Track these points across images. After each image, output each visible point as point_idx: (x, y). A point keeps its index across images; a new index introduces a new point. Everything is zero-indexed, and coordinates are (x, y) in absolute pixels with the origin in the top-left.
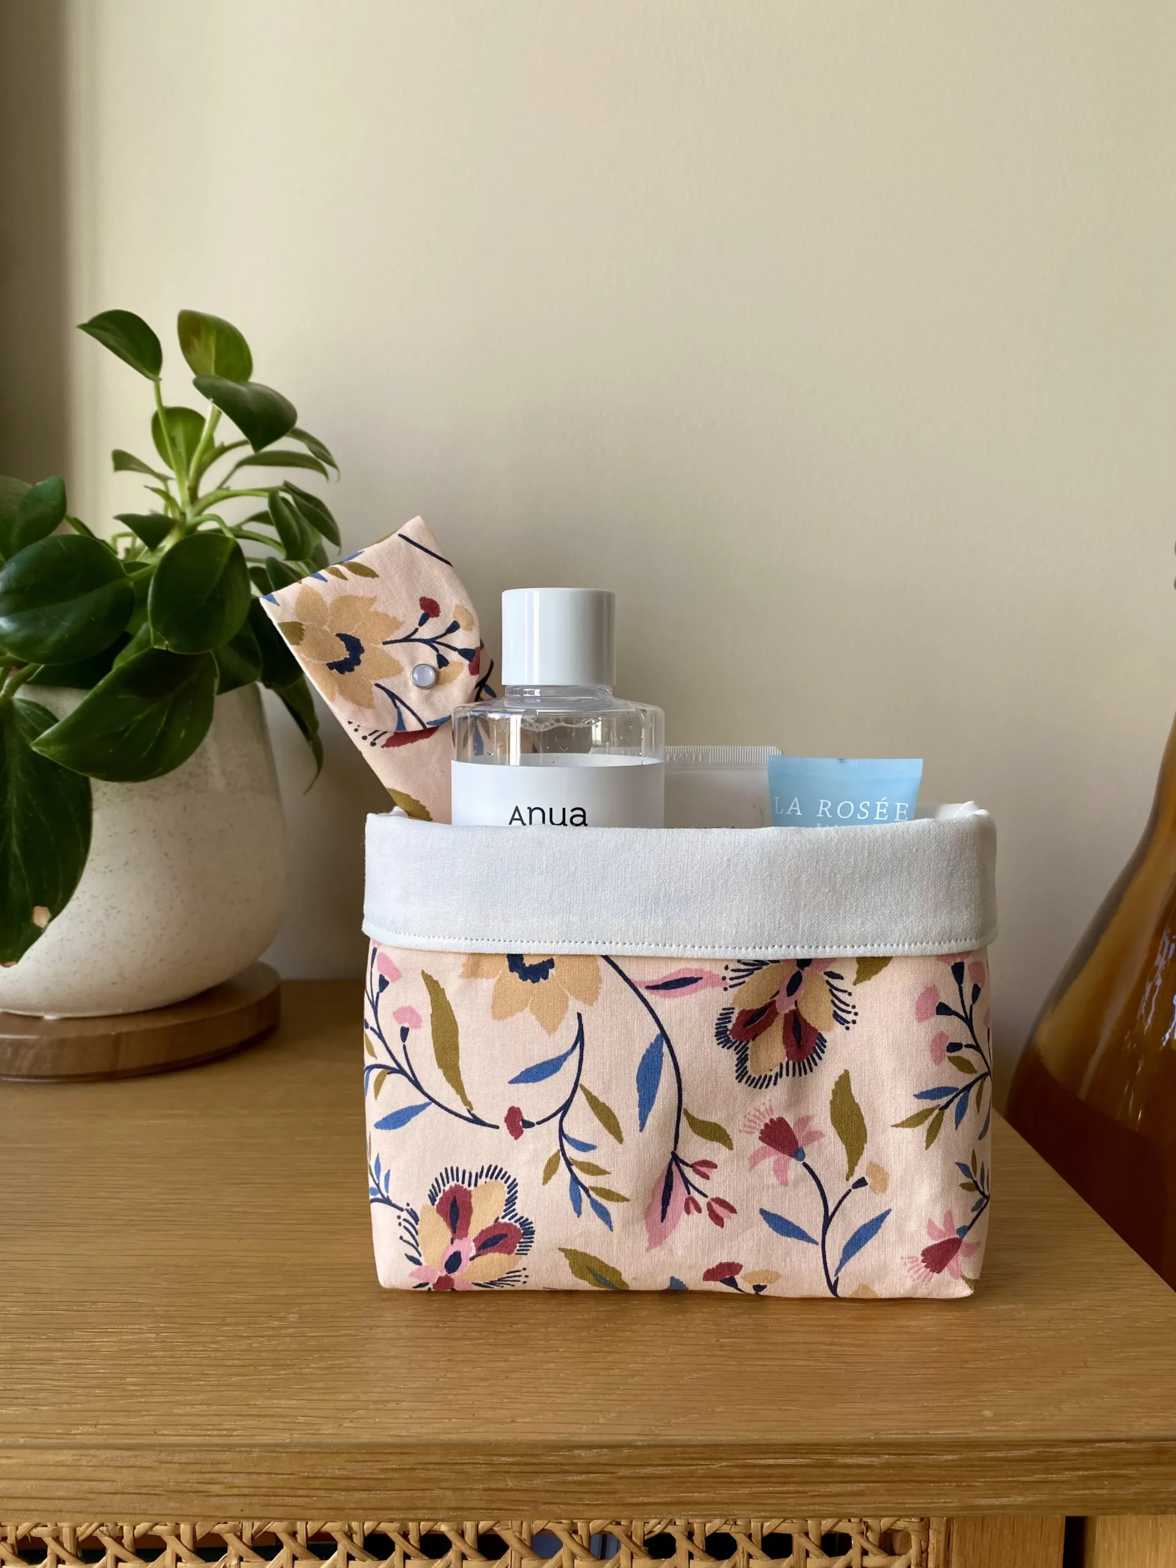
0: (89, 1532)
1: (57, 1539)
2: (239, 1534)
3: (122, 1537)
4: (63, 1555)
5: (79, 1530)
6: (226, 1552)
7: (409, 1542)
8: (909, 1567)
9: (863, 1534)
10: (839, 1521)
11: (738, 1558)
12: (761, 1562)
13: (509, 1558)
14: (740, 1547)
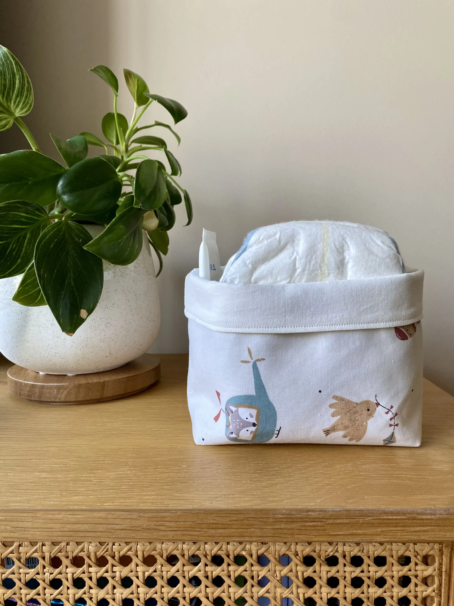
0: (102, 554)
1: (89, 557)
2: (161, 555)
3: (115, 556)
4: (91, 563)
5: (98, 554)
6: (156, 563)
7: (230, 559)
8: (435, 570)
9: (416, 556)
10: (406, 551)
11: (364, 566)
12: (373, 568)
13: (271, 566)
14: (365, 562)
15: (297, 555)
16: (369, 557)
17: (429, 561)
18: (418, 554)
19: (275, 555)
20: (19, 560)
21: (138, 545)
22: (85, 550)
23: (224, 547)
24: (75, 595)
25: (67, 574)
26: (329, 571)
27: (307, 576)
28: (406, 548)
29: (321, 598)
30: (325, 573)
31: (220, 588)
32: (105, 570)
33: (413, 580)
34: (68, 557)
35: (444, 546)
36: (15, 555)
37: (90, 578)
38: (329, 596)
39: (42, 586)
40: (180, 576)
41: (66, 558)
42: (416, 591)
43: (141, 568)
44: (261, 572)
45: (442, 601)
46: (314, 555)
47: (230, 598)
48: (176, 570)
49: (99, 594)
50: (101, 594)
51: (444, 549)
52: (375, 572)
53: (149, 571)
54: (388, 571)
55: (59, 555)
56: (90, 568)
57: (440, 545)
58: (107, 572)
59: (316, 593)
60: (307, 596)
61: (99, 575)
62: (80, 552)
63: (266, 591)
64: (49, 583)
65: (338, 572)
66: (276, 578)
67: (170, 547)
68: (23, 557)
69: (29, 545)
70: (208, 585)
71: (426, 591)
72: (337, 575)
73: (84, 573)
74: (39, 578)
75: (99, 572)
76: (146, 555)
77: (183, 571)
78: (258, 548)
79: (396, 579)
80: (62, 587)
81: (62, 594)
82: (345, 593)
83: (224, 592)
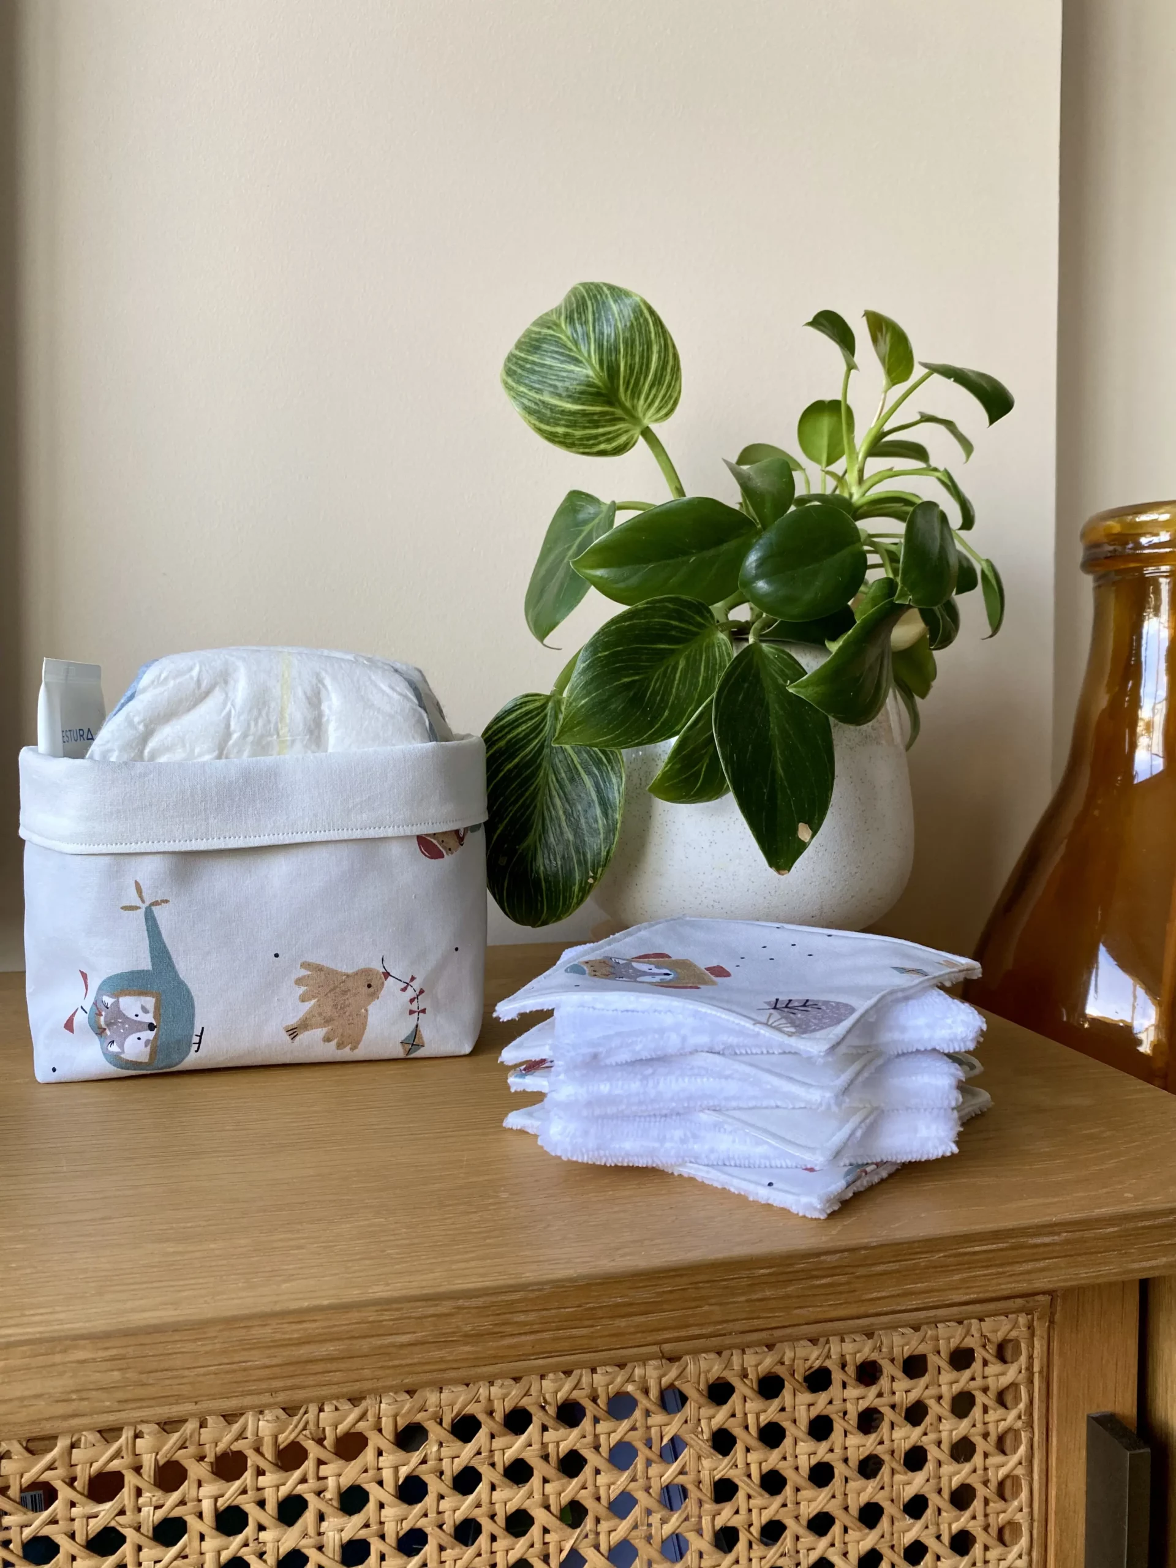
0: (292, 1437)
1: (258, 1450)
2: (438, 1420)
3: (325, 1438)
4: (263, 1464)
5: (281, 1438)
6: (427, 1439)
7: (598, 1406)
8: (1020, 1372)
9: (984, 1346)
10: (965, 1337)
11: (884, 1382)
12: (902, 1383)
13: (690, 1409)
14: (885, 1371)
15: (746, 1376)
16: (892, 1360)
17: (1008, 1355)
18: (988, 1340)
19: (699, 1384)
20: (71, 1482)
21: (381, 1402)
22: (249, 1433)
23: (585, 1380)
24: (219, 1553)
25: (200, 1501)
26: (813, 1405)
27: (766, 1422)
28: (964, 1331)
29: (797, 1469)
30: (803, 1408)
31: (576, 1480)
32: (301, 1477)
33: (980, 1399)
34: (201, 1458)
35: (1035, 1318)
36: (61, 1472)
37: (261, 1504)
38: (814, 1461)
39: (134, 1544)
40: (483, 1463)
41: (198, 1461)
42: (985, 1424)
43: (391, 1457)
44: (669, 1427)
45: (1036, 1438)
46: (781, 1371)
47: (598, 1499)
48: (474, 1451)
49: (282, 1541)
50: (289, 1539)
51: (1035, 1323)
52: (906, 1392)
53: (409, 1464)
54: (930, 1387)
55: (180, 1456)
56: (260, 1478)
57: (1029, 1317)
58: (304, 1480)
59: (785, 1458)
60: (766, 1468)
61: (284, 1491)
62: (237, 1440)
63: (679, 1470)
64: (150, 1534)
65: (831, 1402)
66: (700, 1436)
67: (458, 1397)
68: (83, 1476)
69: (99, 1441)
70: (548, 1476)
71: (1005, 1420)
72: (830, 1411)
73: (244, 1492)
74: (124, 1525)
75: (284, 1484)
76: (402, 1423)
77: (491, 1451)
78: (661, 1372)
79: (946, 1403)
80: (186, 1536)
81: (186, 1557)
82: (846, 1448)
83: (584, 1487)
